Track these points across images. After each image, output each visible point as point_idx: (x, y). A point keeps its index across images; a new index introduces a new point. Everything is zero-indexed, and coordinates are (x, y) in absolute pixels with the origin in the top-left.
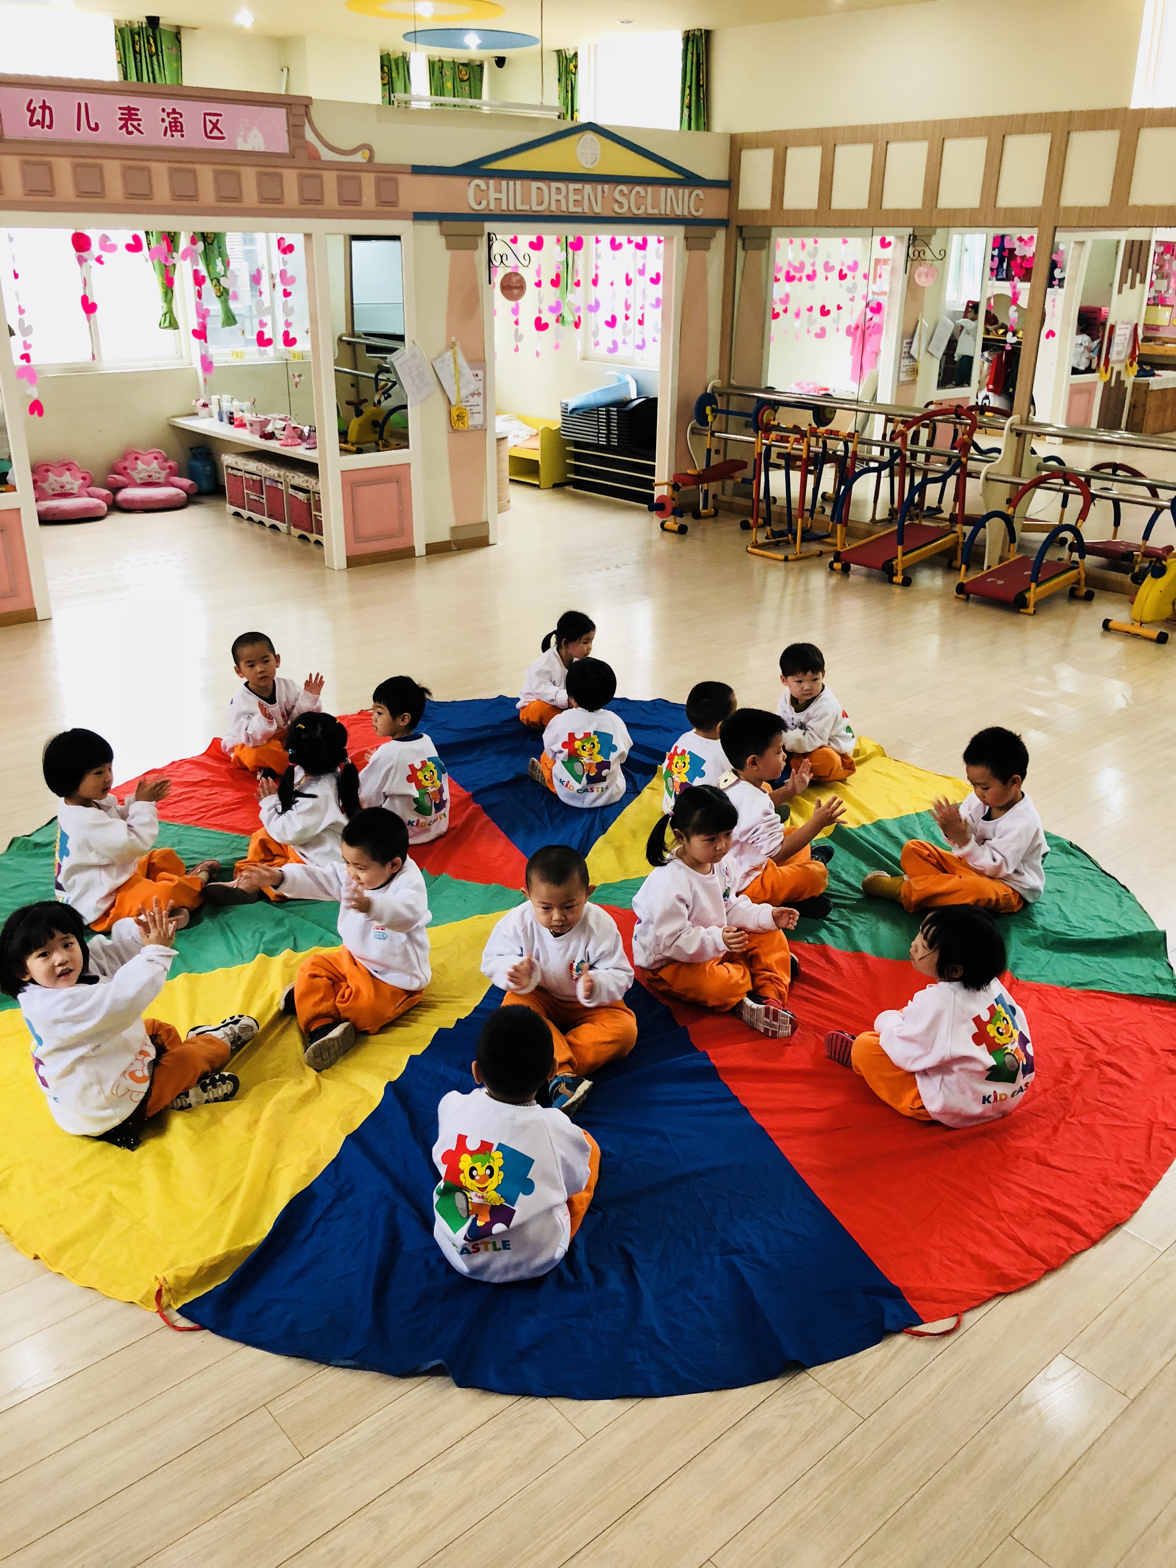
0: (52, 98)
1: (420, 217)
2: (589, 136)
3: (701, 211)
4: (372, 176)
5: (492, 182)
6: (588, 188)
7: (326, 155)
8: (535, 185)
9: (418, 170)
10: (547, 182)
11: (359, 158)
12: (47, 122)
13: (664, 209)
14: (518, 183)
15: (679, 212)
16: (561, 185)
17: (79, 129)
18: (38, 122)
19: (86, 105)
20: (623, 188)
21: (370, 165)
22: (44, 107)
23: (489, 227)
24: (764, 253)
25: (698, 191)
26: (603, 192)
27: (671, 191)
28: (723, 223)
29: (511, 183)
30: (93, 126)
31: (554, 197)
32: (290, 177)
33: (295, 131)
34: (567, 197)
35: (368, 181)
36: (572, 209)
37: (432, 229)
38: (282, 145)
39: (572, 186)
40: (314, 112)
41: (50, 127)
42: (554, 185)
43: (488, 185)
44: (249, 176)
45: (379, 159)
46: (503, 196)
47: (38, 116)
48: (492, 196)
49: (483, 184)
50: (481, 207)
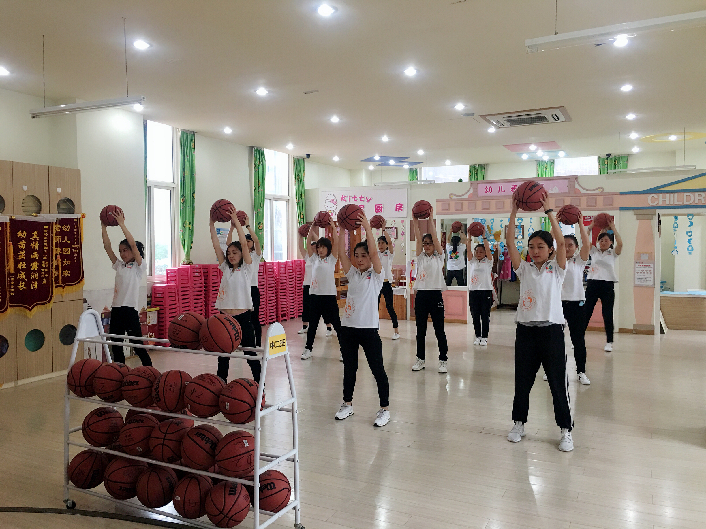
0: (492, 185)
1: (622, 209)
4: (602, 197)
5: (661, 195)
7: (583, 192)
8: (685, 194)
9: (622, 193)
10: (694, 193)
11: (597, 192)
12: (490, 191)
14: (676, 194)
16: (702, 193)
17: (499, 192)
18: (488, 192)
19: (502, 186)
21: (602, 194)
22: (490, 188)
23: (658, 211)
29: (672, 195)
30: (503, 191)
31: (697, 198)
33: (571, 186)
34: (705, 198)
35: (600, 200)
37: (630, 213)
38: (566, 190)
40: (579, 180)
41: (491, 193)
42: (697, 194)
43: (659, 197)
46: (667, 200)
47: (488, 190)
48: (661, 199)
49: (655, 196)
50: (654, 204)
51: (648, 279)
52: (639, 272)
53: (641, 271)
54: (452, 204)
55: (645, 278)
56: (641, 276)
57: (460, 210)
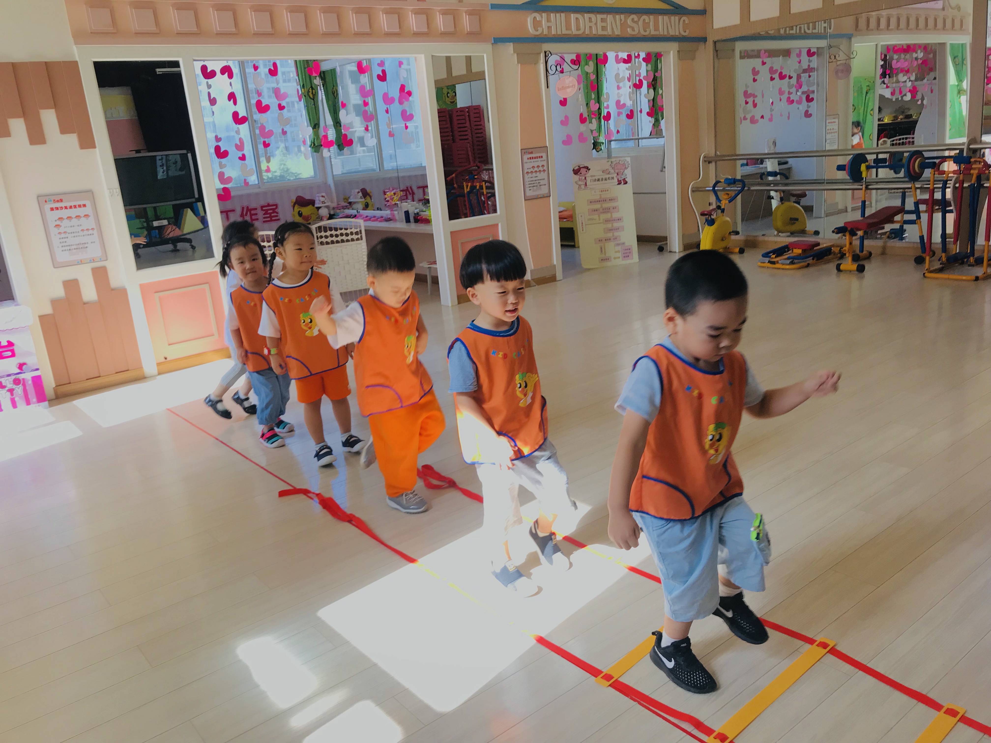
1: (498, 41)
3: (688, 31)
4: (462, 11)
5: (544, 15)
6: (610, 18)
8: (574, 16)
9: (494, 7)
10: (582, 14)
13: (662, 31)
14: (562, 15)
15: (672, 33)
16: (592, 16)
20: (634, 16)
21: (461, 4)
23: (545, 46)
24: (731, 60)
25: (684, 18)
26: (621, 20)
27: (666, 18)
28: (704, 40)
29: (558, 15)
31: (588, 24)
34: (596, 24)
36: (600, 32)
37: (510, 48)
39: (599, 16)
42: (587, 16)
43: (542, 17)
46: (553, 24)
48: (544, 23)
49: (537, 16)
50: (537, 32)
51: (542, 182)
52: (529, 171)
53: (532, 170)
54: (123, 8)
55: (538, 182)
56: (532, 179)
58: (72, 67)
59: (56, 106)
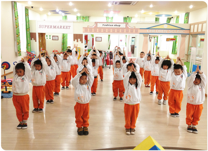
1: (140, 33)
2: (166, 24)
4: (135, 30)
6: (165, 30)
7: (129, 28)
8: (157, 30)
9: (140, 29)
11: (133, 28)
13: (178, 32)
15: (180, 33)
16: (161, 30)
20: (171, 30)
21: (135, 29)
23: (150, 34)
24: (196, 38)
25: (184, 30)
26: (167, 31)
27: (179, 30)
28: (189, 34)
29: (153, 30)
31: (160, 31)
32: (125, 30)
33: (126, 25)
34: (162, 31)
35: (134, 30)
36: (162, 32)
37: (142, 35)
38: (125, 27)
39: (162, 30)
40: (129, 24)
42: (160, 30)
44: (120, 30)
45: (136, 28)
48: (150, 31)
49: (149, 30)
50: (149, 32)
54: (88, 29)
57: (91, 31)
58: (82, 35)
59: (80, 38)
